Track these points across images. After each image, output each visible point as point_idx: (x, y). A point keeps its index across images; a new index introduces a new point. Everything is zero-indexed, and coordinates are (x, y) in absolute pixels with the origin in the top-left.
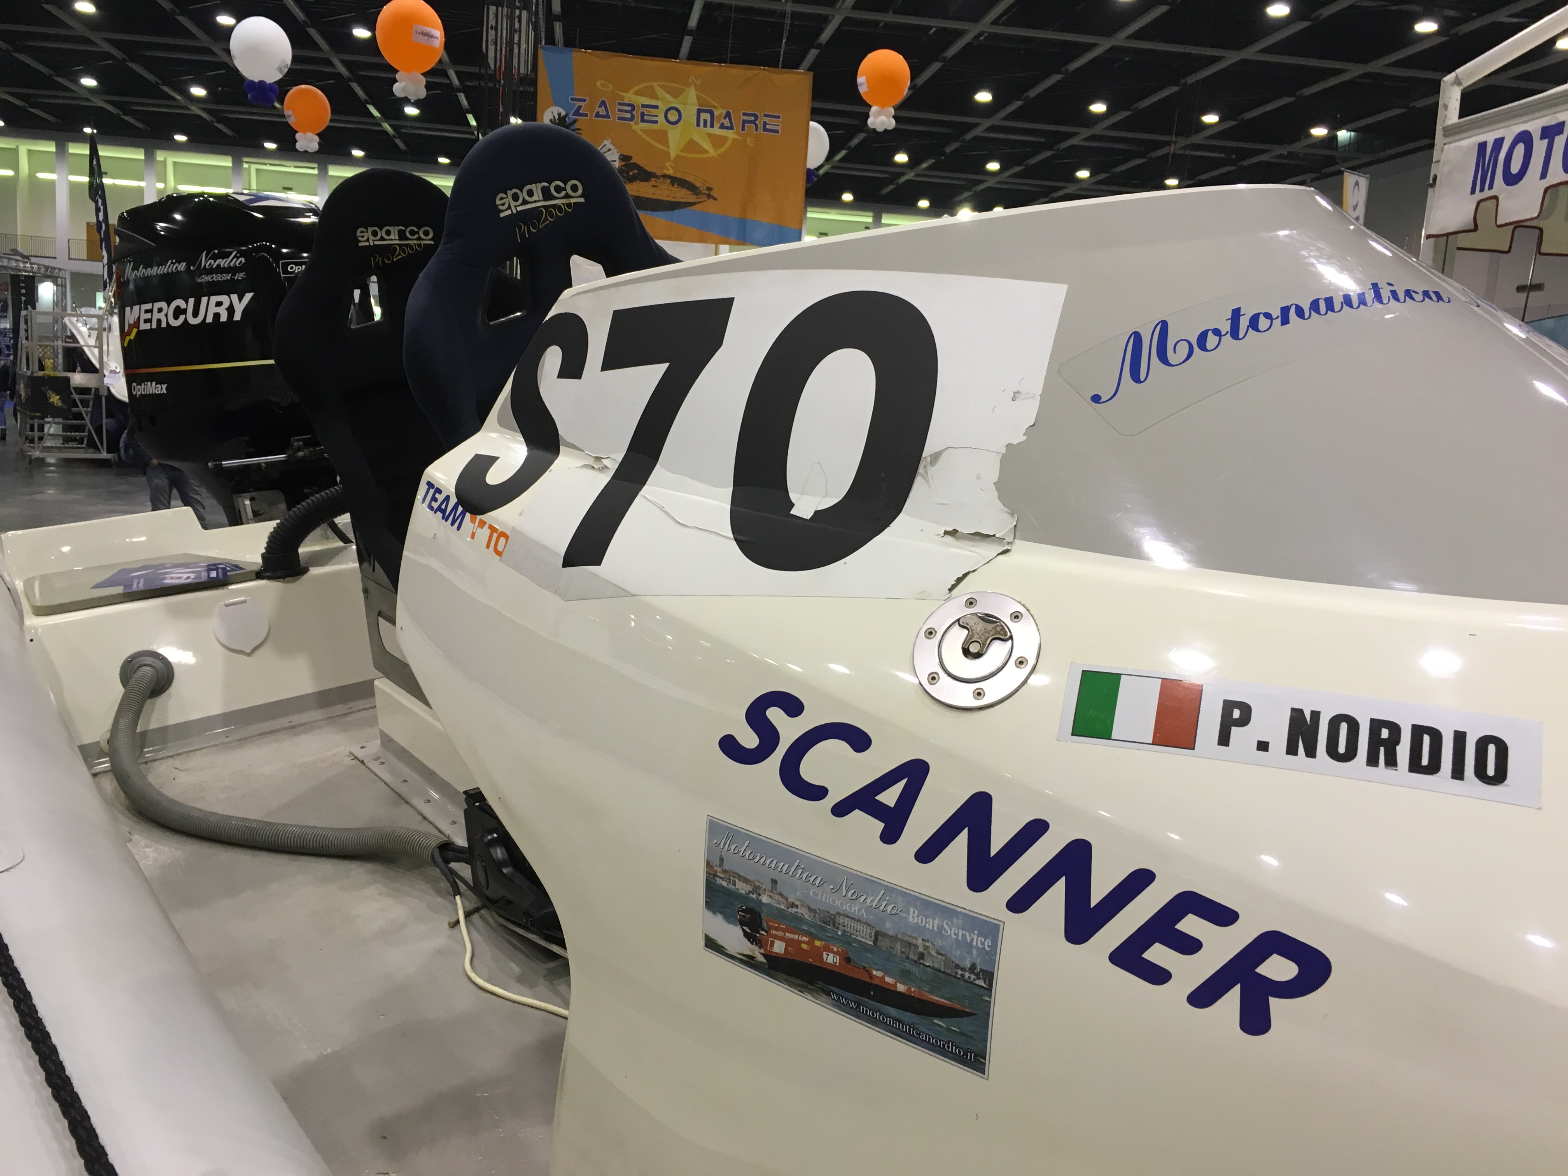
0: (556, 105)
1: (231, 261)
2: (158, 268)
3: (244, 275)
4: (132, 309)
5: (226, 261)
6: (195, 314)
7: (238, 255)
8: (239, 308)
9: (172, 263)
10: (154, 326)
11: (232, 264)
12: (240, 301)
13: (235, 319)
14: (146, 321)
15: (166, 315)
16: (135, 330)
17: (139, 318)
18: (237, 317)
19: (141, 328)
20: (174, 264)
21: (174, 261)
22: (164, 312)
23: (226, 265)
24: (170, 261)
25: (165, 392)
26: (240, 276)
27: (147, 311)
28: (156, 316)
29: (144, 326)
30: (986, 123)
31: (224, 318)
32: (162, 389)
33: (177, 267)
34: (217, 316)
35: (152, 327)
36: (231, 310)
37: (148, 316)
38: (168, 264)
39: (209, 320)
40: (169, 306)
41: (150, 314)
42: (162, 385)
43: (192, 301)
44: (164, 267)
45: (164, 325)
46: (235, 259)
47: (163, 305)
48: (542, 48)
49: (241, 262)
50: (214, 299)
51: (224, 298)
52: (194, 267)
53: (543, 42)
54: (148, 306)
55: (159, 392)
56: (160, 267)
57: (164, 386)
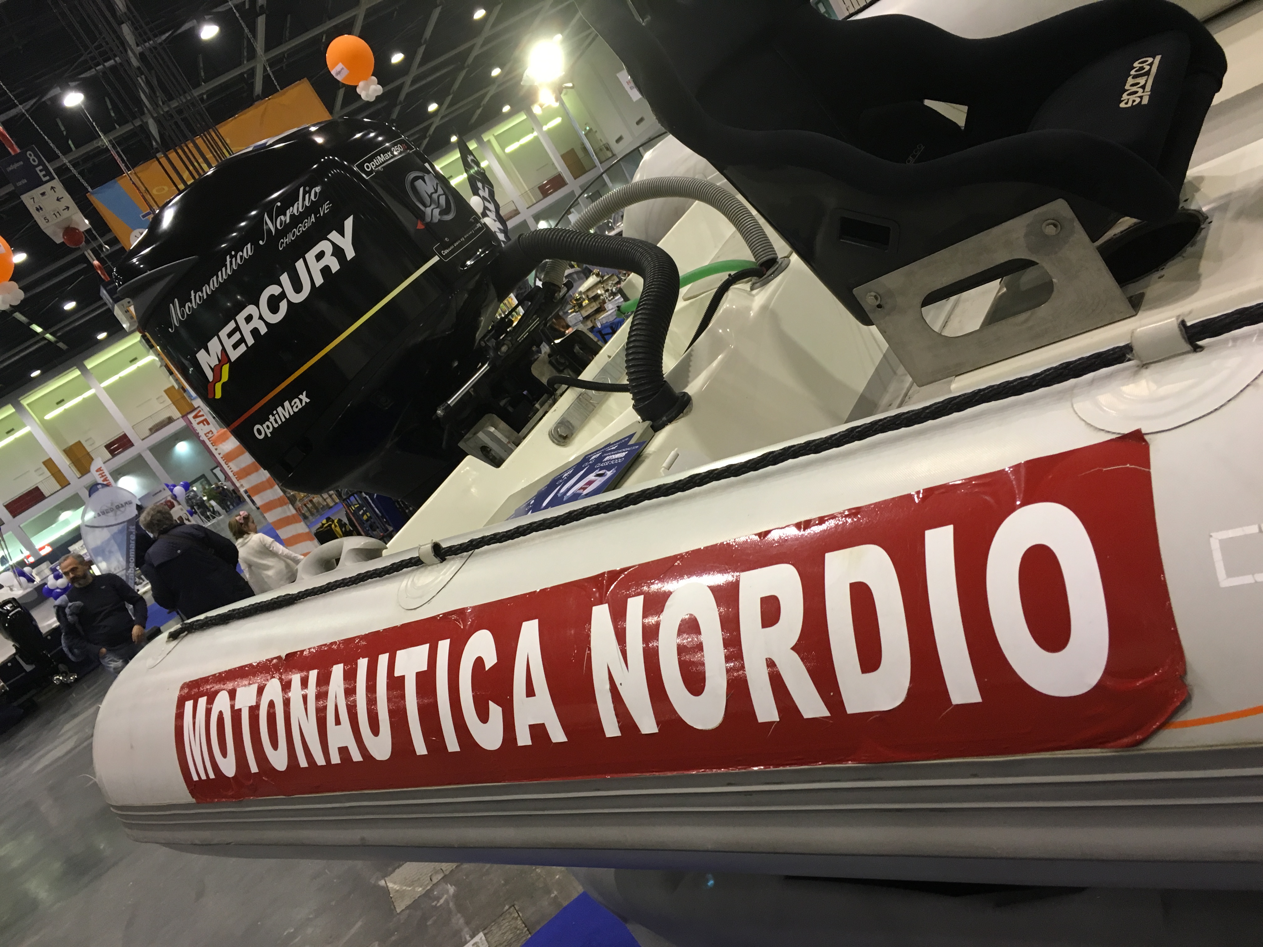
0: (134, 229)
1: (304, 199)
2: (218, 277)
3: (329, 204)
4: (207, 351)
5: (298, 204)
6: (298, 288)
7: (307, 189)
8: (346, 243)
9: (231, 257)
10: (250, 341)
11: (307, 203)
12: (343, 236)
13: (349, 258)
14: (235, 346)
15: (261, 318)
16: (226, 369)
17: (224, 350)
18: (350, 254)
19: (233, 359)
20: (235, 256)
21: (233, 253)
22: (256, 315)
23: (300, 210)
24: (228, 257)
25: (308, 400)
26: (325, 208)
27: (230, 335)
28: (246, 329)
29: (234, 355)
30: (408, 79)
31: (335, 266)
32: (301, 401)
33: (241, 257)
34: (326, 271)
35: (249, 345)
36: (338, 252)
37: (237, 336)
38: (228, 263)
39: (319, 281)
40: (258, 306)
41: (238, 333)
42: (300, 396)
43: (285, 278)
44: (224, 269)
45: (263, 330)
46: (307, 196)
47: (250, 309)
48: (92, 194)
49: (316, 193)
50: (311, 256)
51: (324, 246)
52: (263, 242)
53: (90, 189)
54: (231, 325)
55: (300, 406)
56: (220, 273)
57: (303, 397)
